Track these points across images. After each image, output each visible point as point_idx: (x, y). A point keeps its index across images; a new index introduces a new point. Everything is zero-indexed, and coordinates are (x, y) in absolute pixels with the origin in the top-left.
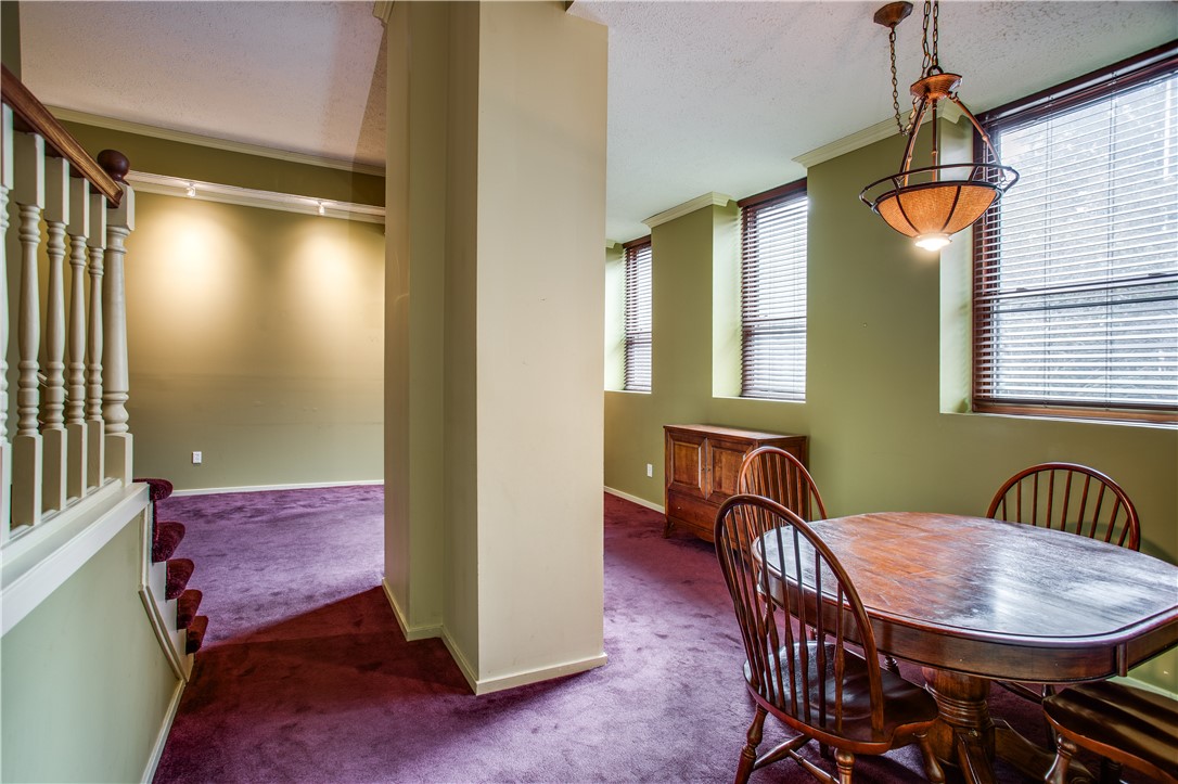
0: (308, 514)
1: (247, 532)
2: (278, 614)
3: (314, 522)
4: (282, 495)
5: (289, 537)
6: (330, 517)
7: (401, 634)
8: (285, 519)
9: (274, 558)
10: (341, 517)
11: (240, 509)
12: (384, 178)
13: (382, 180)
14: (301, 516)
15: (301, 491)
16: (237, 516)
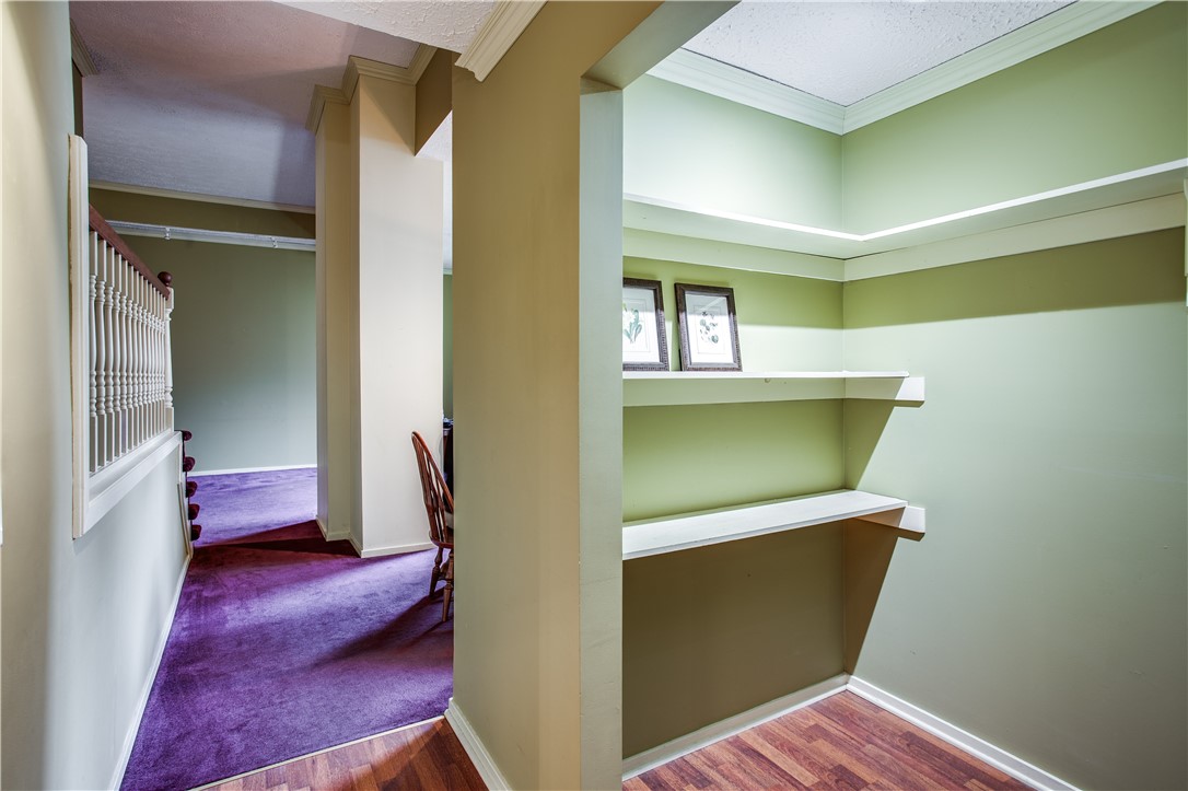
0: (266, 486)
1: (218, 497)
2: (244, 533)
3: (270, 490)
4: (244, 477)
5: (251, 499)
6: (282, 487)
7: (324, 539)
8: (248, 489)
9: (241, 510)
10: (291, 487)
11: (211, 485)
12: (314, 216)
13: (312, 217)
14: (260, 487)
15: (260, 473)
16: (209, 488)
